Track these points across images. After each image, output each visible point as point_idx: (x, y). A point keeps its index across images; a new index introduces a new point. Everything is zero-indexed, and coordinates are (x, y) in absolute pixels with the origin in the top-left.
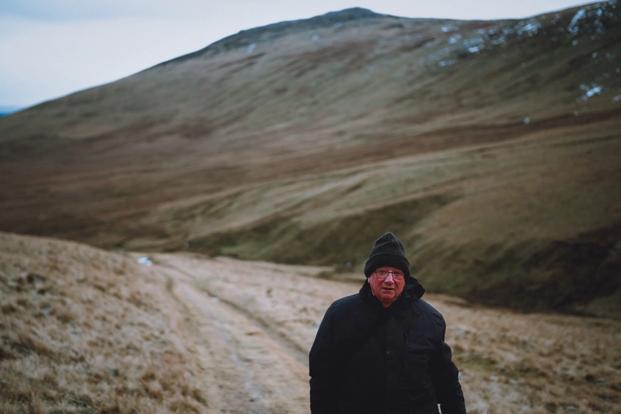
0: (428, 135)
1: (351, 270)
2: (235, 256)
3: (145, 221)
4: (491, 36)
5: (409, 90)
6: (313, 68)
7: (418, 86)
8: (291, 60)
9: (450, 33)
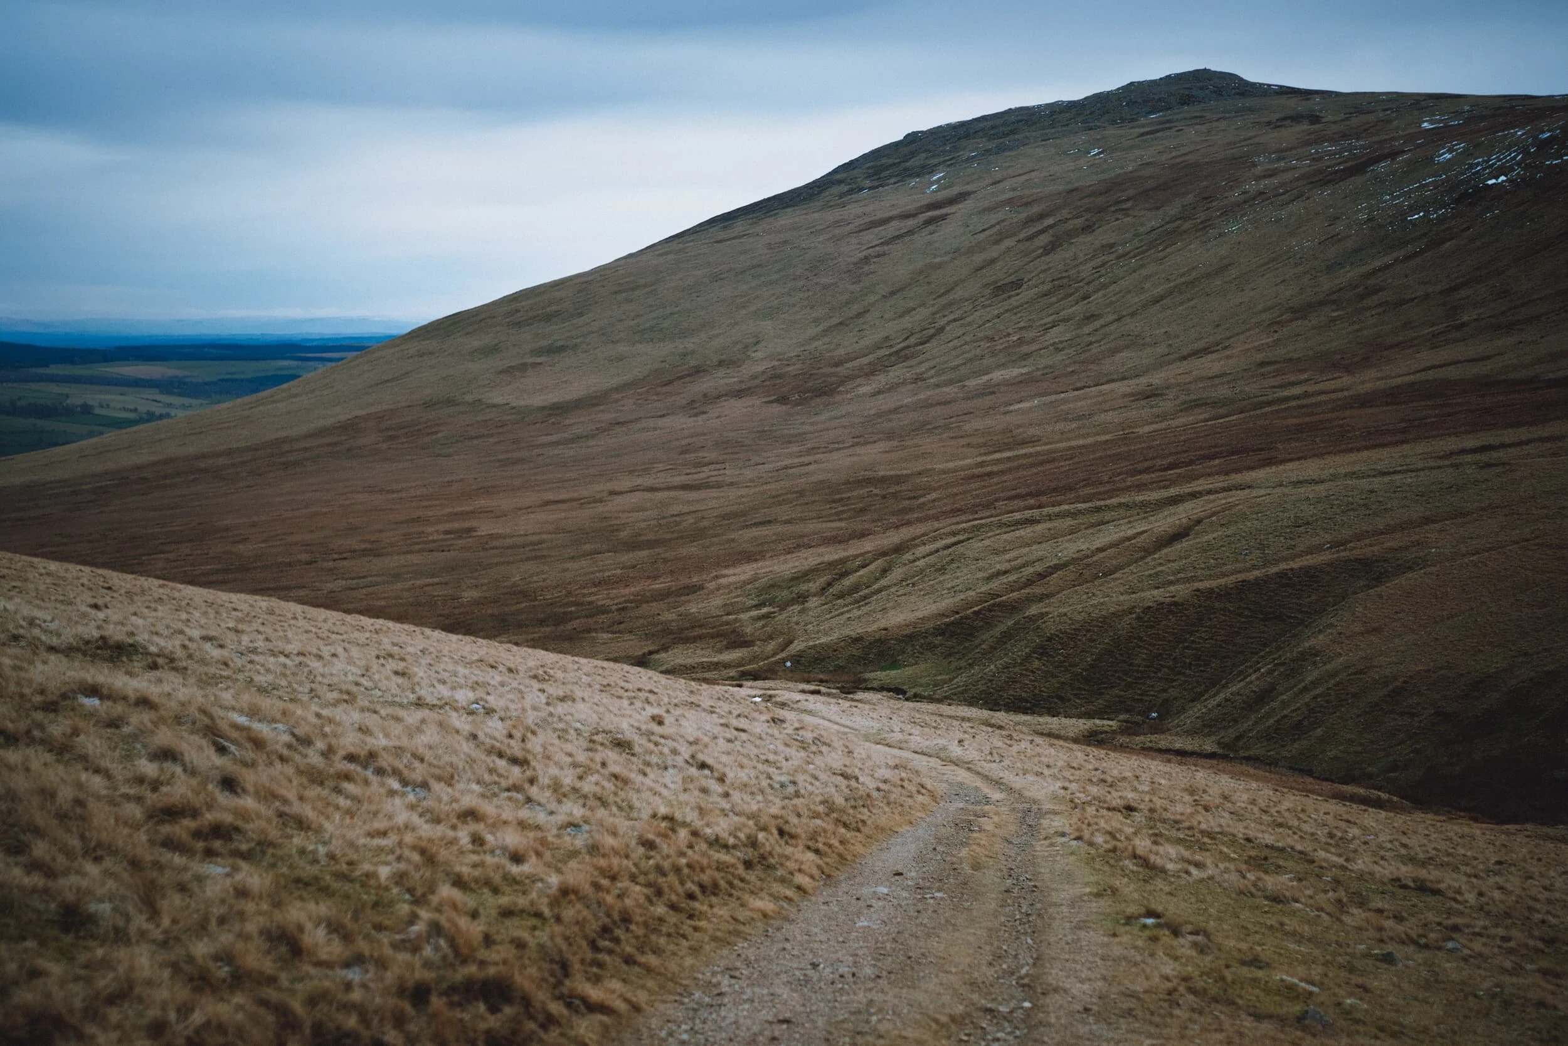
0: (1364, 401)
1: (1157, 728)
2: (897, 691)
3: (694, 607)
4: (1543, 145)
5: (1327, 284)
6: (1088, 229)
7: (1350, 274)
8: (1035, 210)
9: (1439, 136)
